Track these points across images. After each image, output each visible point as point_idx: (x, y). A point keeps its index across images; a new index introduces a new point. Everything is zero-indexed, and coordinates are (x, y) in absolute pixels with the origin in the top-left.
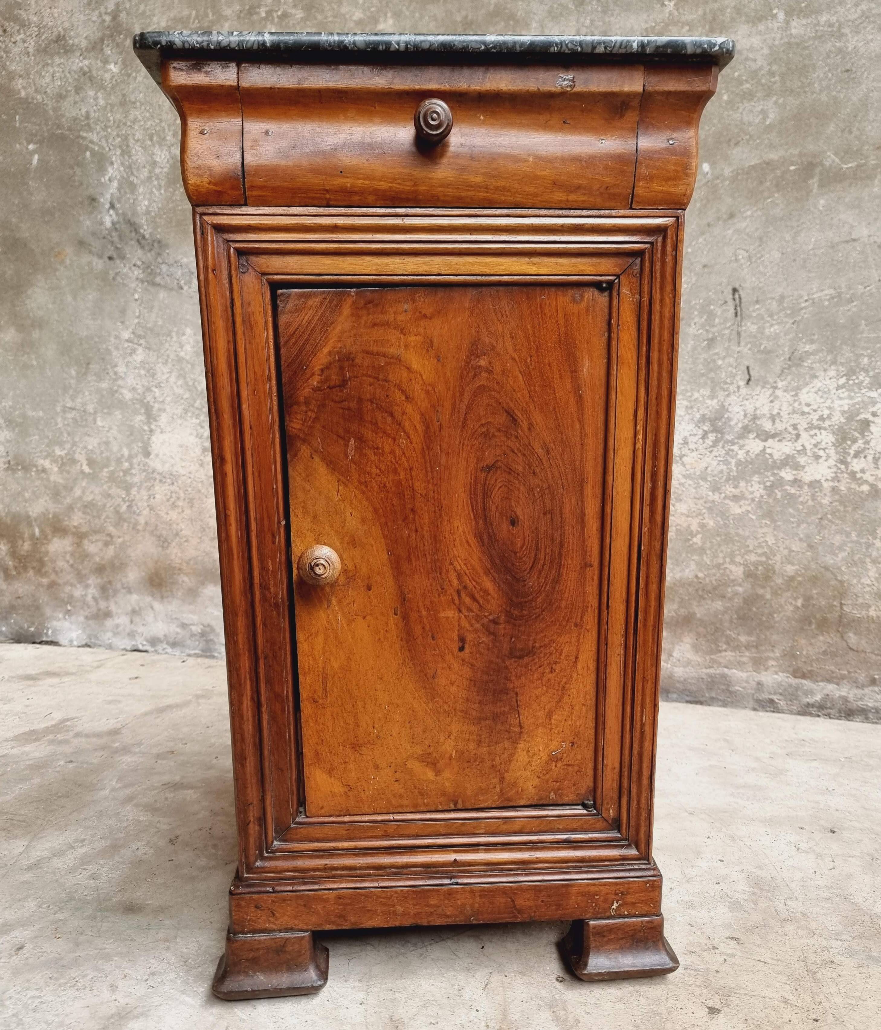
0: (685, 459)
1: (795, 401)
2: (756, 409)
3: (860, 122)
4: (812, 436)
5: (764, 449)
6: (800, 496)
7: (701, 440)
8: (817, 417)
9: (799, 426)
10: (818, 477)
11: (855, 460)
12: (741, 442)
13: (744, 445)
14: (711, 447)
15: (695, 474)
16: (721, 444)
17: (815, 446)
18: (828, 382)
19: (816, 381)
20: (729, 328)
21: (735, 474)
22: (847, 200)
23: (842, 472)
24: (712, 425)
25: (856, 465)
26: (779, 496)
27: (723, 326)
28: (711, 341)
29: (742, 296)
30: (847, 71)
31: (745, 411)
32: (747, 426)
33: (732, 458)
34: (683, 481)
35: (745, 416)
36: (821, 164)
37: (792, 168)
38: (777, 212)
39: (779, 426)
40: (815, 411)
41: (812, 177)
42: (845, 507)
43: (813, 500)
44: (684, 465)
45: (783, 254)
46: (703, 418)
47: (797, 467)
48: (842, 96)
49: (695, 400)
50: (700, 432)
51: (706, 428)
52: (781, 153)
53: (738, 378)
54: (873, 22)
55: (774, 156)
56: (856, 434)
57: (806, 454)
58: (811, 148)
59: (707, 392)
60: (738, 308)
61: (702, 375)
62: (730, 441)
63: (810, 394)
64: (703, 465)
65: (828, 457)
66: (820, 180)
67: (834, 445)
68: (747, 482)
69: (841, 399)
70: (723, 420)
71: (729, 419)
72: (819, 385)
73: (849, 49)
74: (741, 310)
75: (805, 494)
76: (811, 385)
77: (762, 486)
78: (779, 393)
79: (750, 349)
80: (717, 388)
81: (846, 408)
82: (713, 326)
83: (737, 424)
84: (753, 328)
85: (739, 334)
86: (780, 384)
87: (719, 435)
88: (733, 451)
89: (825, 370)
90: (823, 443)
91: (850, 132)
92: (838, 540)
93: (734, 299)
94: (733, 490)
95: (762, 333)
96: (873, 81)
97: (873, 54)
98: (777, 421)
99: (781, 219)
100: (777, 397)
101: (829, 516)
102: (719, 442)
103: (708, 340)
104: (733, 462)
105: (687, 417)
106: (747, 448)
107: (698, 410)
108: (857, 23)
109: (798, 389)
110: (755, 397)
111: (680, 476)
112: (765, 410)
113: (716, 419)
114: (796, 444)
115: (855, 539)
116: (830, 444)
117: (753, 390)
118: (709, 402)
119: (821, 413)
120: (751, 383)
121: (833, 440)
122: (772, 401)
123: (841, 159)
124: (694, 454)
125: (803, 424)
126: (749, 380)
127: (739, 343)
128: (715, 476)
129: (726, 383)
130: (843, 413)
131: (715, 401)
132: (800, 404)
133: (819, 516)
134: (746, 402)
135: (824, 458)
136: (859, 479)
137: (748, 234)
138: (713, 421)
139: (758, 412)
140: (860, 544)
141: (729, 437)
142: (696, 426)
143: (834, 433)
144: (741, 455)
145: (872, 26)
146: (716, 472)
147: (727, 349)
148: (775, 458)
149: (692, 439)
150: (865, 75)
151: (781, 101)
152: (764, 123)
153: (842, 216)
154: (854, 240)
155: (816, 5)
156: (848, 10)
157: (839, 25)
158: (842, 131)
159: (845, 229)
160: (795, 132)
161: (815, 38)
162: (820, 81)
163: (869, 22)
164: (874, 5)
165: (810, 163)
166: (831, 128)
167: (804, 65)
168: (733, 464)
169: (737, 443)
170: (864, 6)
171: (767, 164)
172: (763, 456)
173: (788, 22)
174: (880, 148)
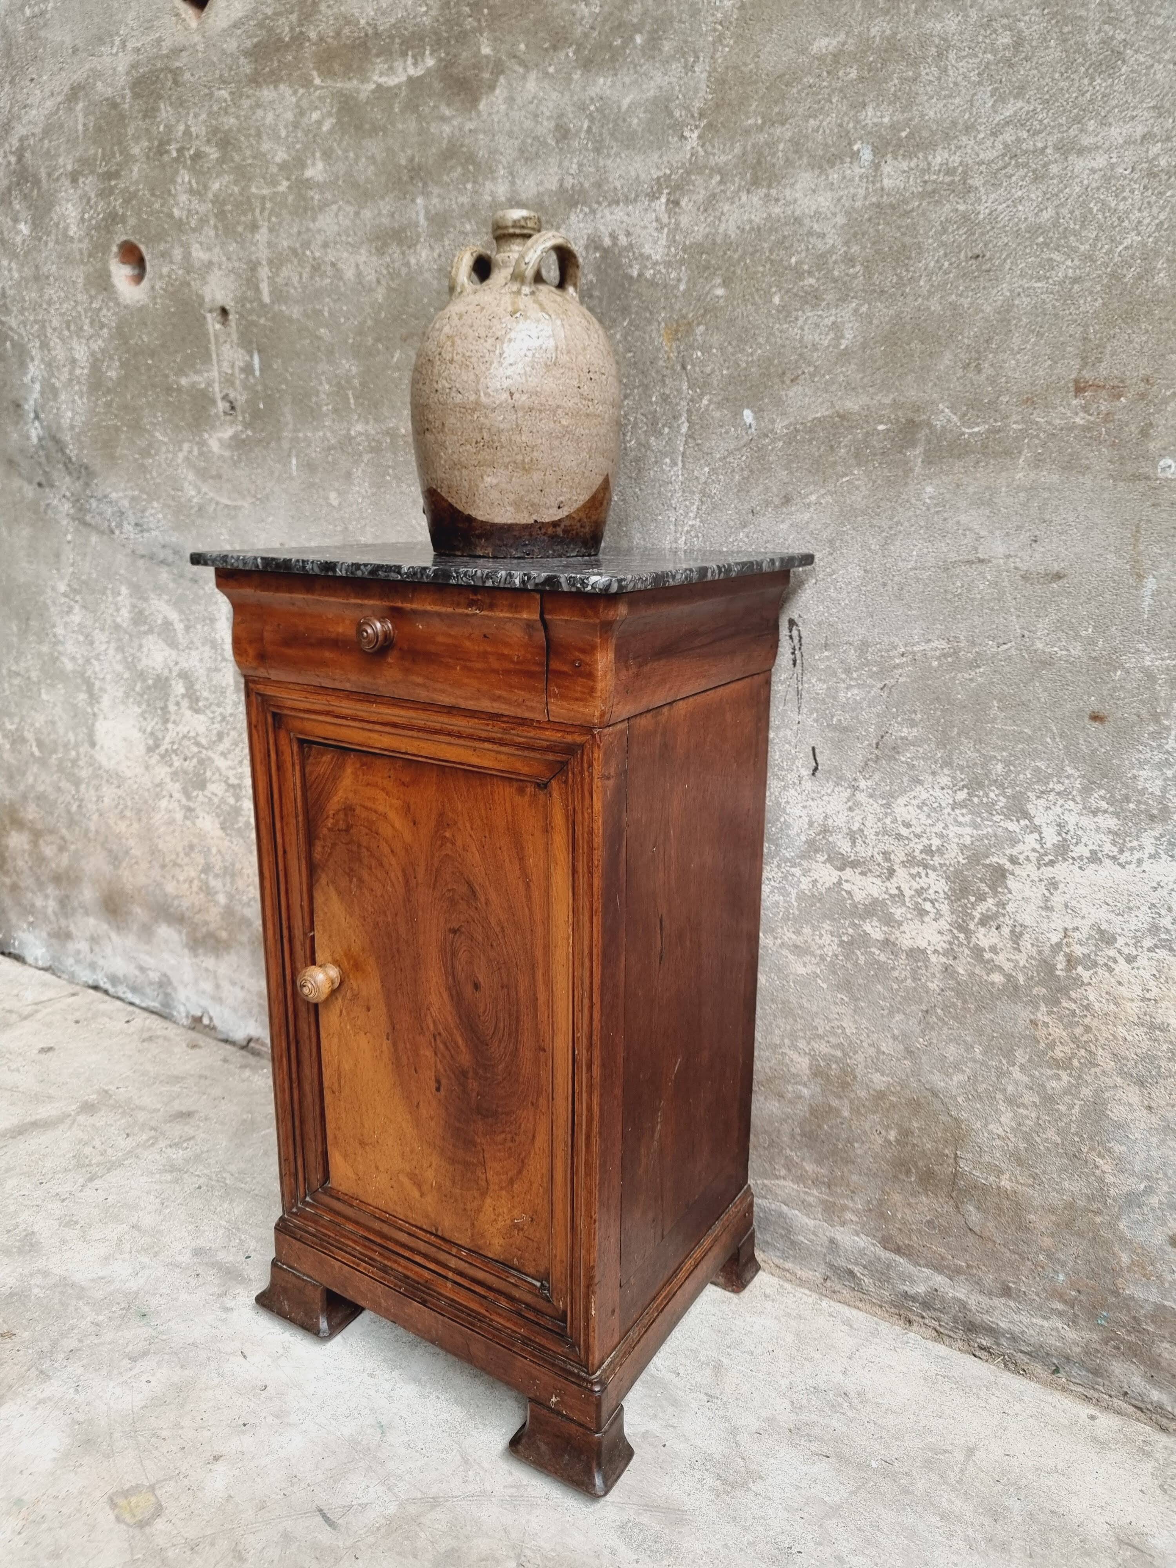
1: (886, 814)
2: (826, 817)
3: (995, 352)
4: (913, 877)
5: (839, 883)
6: (893, 968)
8: (920, 847)
9: (892, 857)
10: (923, 944)
11: (982, 930)
12: (806, 863)
13: (810, 870)
16: (775, 862)
17: (919, 892)
18: (938, 793)
19: (919, 788)
20: (783, 682)
21: (797, 912)
22: (971, 490)
23: (961, 945)
25: (985, 938)
26: (862, 962)
29: (803, 634)
30: (977, 257)
31: (809, 817)
32: (814, 840)
33: (792, 886)
35: (811, 824)
36: (929, 425)
37: (881, 427)
38: (858, 499)
39: (863, 851)
40: (918, 836)
41: (913, 444)
42: (965, 1002)
43: (914, 979)
45: (866, 571)
47: (889, 920)
48: (966, 302)
52: (865, 400)
53: (799, 763)
54: (1026, 165)
55: (852, 405)
56: (983, 887)
57: (904, 904)
58: (913, 394)
60: (795, 654)
62: (789, 860)
63: (910, 808)
65: (939, 916)
66: (927, 451)
67: (948, 897)
68: (814, 928)
69: (960, 824)
70: (778, 825)
71: (789, 826)
72: (924, 796)
73: (982, 217)
74: (802, 656)
75: (901, 968)
76: (913, 794)
77: (836, 940)
78: (861, 797)
79: (816, 721)
81: (968, 841)
83: (798, 835)
84: (821, 688)
85: (801, 693)
86: (863, 784)
87: (773, 848)
88: (793, 875)
89: (934, 773)
90: (931, 891)
91: (979, 370)
92: (952, 1051)
93: (791, 637)
94: (794, 936)
95: (835, 698)
96: (1022, 276)
97: (1023, 226)
98: (859, 841)
99: (864, 513)
100: (858, 804)
101: (939, 1011)
102: (772, 858)
104: (794, 892)
106: (814, 875)
108: (996, 166)
109: (892, 795)
110: (826, 798)
112: (841, 821)
114: (888, 884)
115: (979, 1057)
116: (942, 895)
117: (822, 786)
119: (926, 842)
120: (818, 774)
121: (946, 889)
122: (851, 809)
123: (963, 418)
125: (899, 856)
126: (816, 769)
127: (802, 708)
129: (781, 768)
130: (963, 848)
132: (895, 821)
133: (924, 1008)
134: (812, 804)
135: (932, 915)
136: (988, 962)
137: (812, 533)
139: (830, 822)
140: (987, 1067)
141: (787, 853)
143: (948, 878)
144: (805, 884)
145: (1022, 172)
147: (781, 717)
148: (857, 899)
150: (1008, 266)
151: (864, 309)
152: (837, 346)
153: (963, 518)
154: (982, 561)
155: (925, 134)
156: (980, 143)
157: (965, 173)
158: (966, 367)
159: (969, 539)
160: (887, 364)
161: (922, 195)
162: (930, 275)
163: (1017, 166)
164: (1025, 135)
165: (911, 421)
166: (947, 359)
167: (904, 246)
168: (794, 896)
169: (800, 865)
170: (1008, 136)
171: (842, 417)
172: (838, 893)
173: (877, 167)
174: (1030, 402)
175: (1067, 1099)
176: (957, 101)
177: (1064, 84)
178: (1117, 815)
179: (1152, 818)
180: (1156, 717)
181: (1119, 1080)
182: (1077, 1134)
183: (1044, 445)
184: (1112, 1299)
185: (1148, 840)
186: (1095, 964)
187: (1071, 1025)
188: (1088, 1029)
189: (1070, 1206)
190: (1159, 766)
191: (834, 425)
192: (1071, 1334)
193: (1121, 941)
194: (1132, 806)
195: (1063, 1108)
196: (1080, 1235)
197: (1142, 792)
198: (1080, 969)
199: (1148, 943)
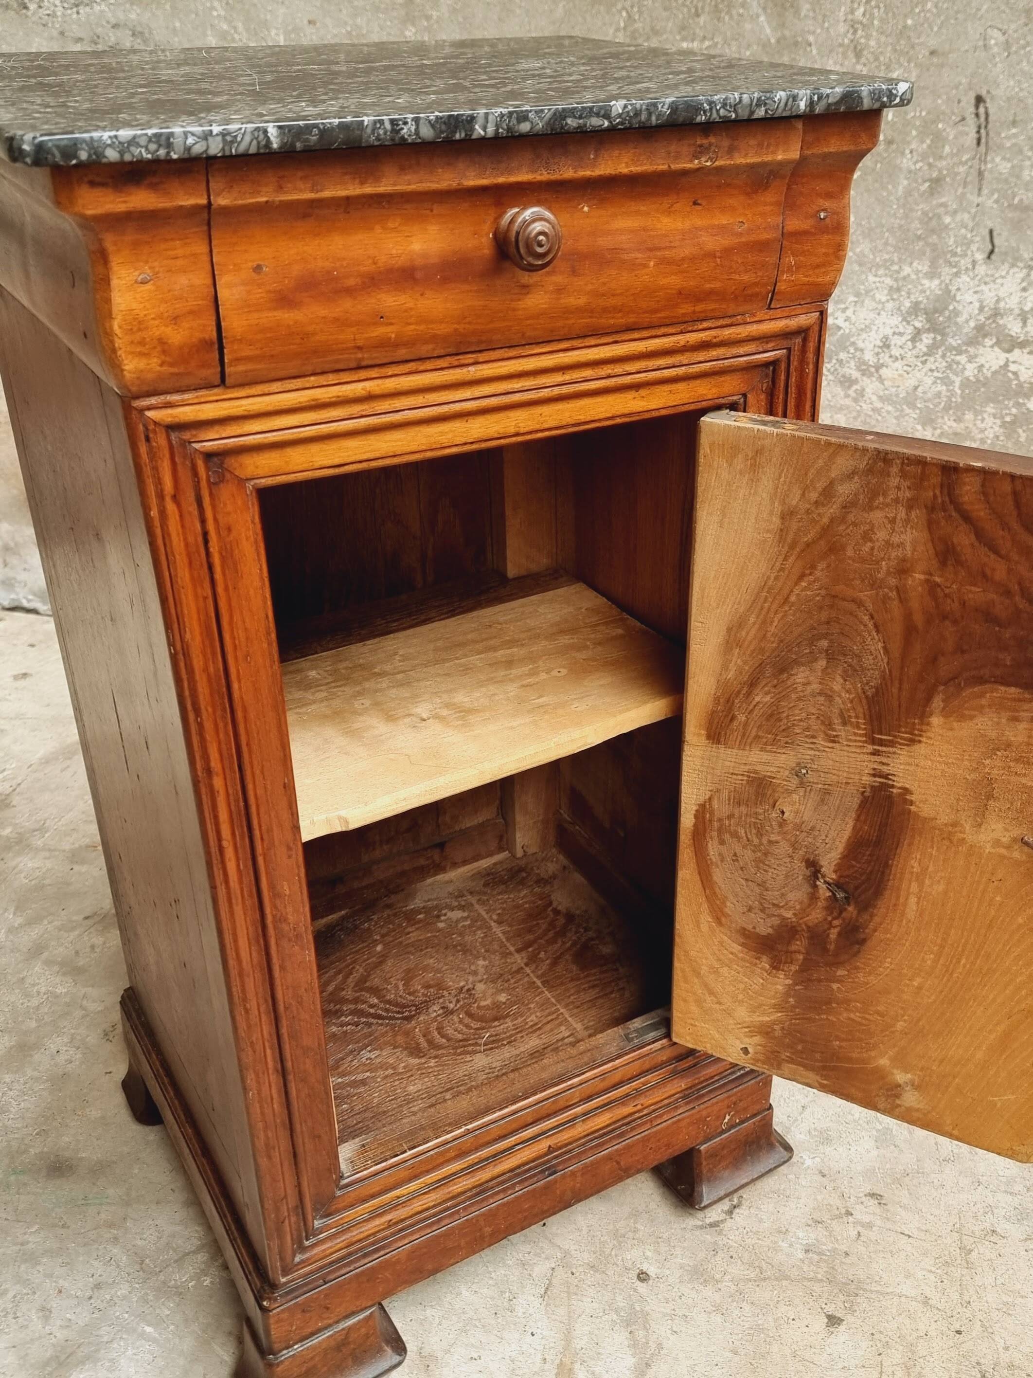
0: (884, 371)
2: (998, 301)
5: (1006, 365)
7: (909, 343)
12: (972, 350)
13: (976, 356)
14: (925, 354)
15: (897, 395)
16: (940, 352)
20: (966, 162)
21: (959, 400)
24: (928, 320)
27: (955, 159)
28: (936, 183)
29: (991, 111)
31: (981, 301)
32: (984, 325)
33: (957, 376)
34: (879, 405)
35: (981, 309)
39: (1032, 330)
44: (881, 380)
46: (916, 308)
49: (904, 278)
50: (910, 330)
51: (918, 325)
53: (974, 247)
59: (924, 267)
60: (983, 131)
61: (919, 238)
62: (954, 348)
64: (911, 382)
68: (976, 413)
70: (947, 313)
71: (957, 313)
74: (987, 134)
77: (998, 422)
79: (997, 201)
80: (941, 261)
82: (941, 158)
83: (967, 321)
84: (1004, 167)
85: (980, 174)
87: (939, 338)
88: (958, 363)
93: (978, 115)
94: (954, 425)
95: (1018, 177)
98: (1030, 321)
100: (1032, 283)
102: (937, 348)
103: (930, 180)
104: (957, 380)
105: (890, 305)
106: (981, 360)
107: (909, 293)
110: (999, 281)
111: (874, 398)
112: (1013, 303)
113: (936, 311)
117: (997, 269)
118: (926, 282)
120: (993, 257)
122: (1024, 290)
124: (898, 364)
126: (992, 252)
127: (980, 190)
128: (929, 400)
129: (955, 254)
131: (936, 282)
134: (983, 287)
138: (930, 314)
139: (1002, 305)
141: (953, 342)
142: (904, 319)
144: (970, 371)
146: (929, 395)
147: (961, 198)
148: (1022, 379)
149: (896, 341)
168: (957, 384)
169: (966, 351)
172: (1005, 375)
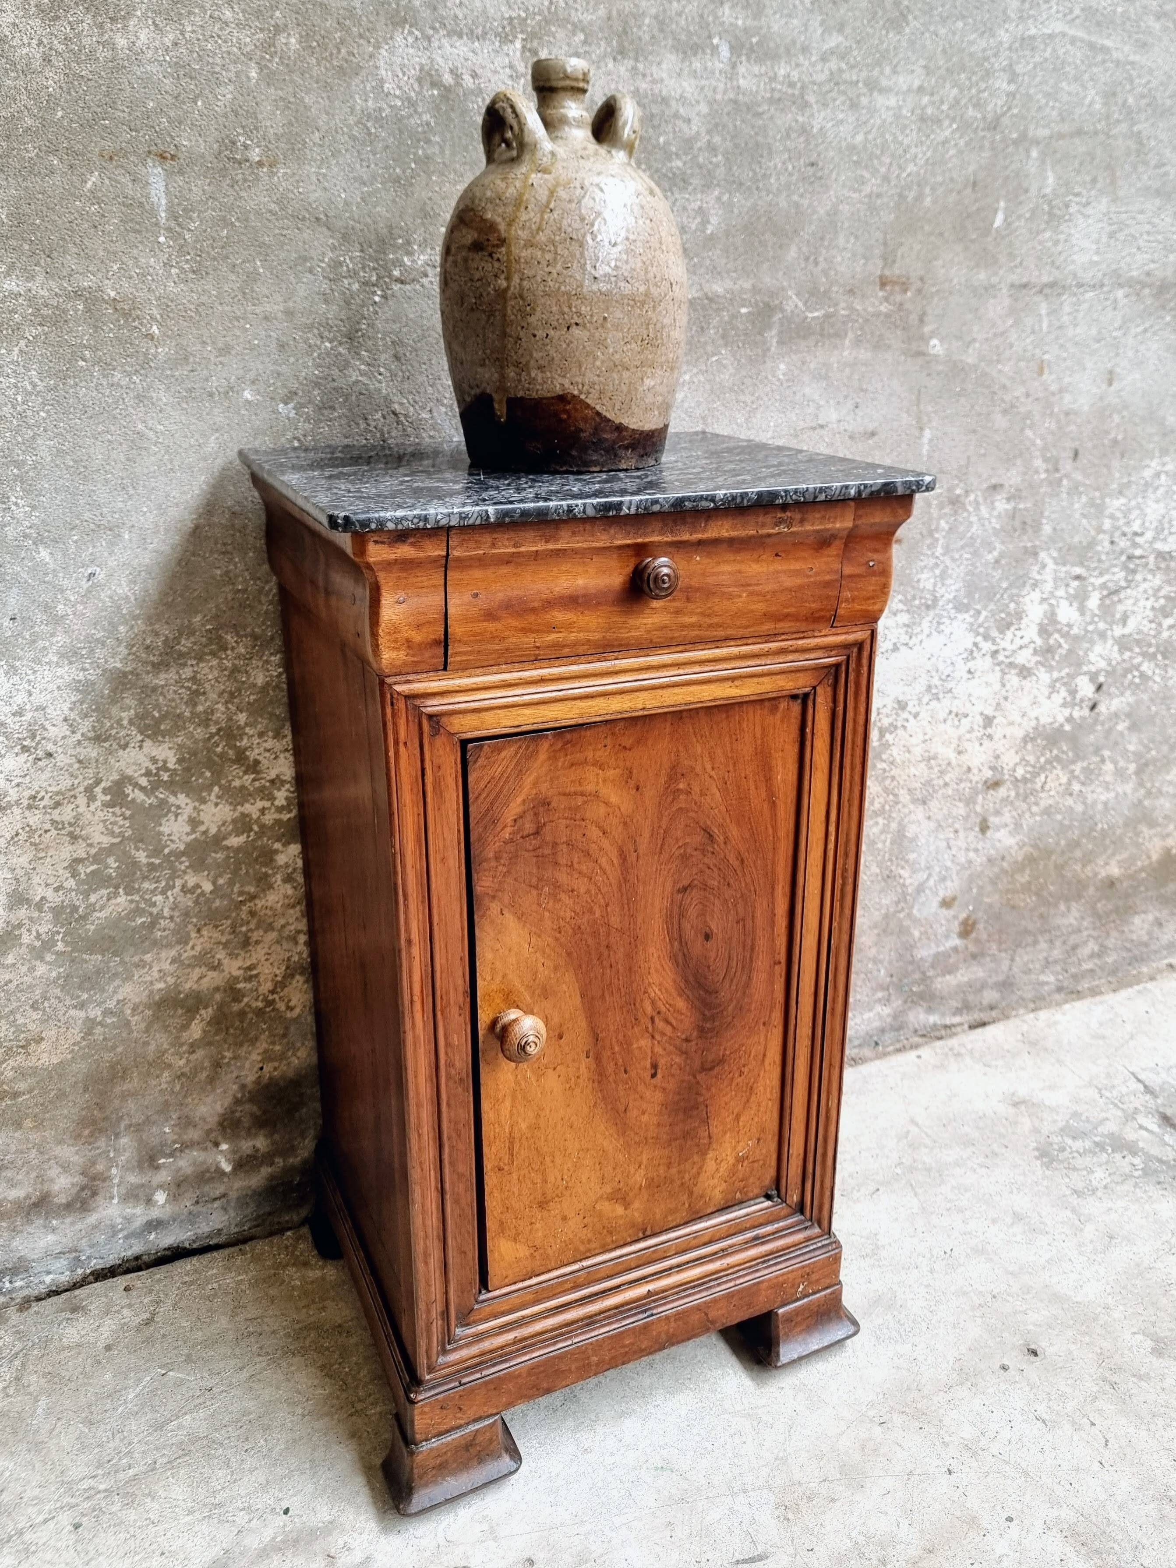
3: (827, 248)
22: (812, 366)
30: (812, 165)
36: (782, 310)
37: (744, 310)
38: (726, 377)
41: (769, 327)
48: (805, 202)
52: (729, 284)
54: (844, 93)
55: (718, 288)
58: (767, 281)
66: (780, 333)
73: (815, 130)
91: (816, 263)
96: (844, 186)
97: (844, 144)
99: (731, 390)
108: (824, 89)
123: (805, 303)
137: (686, 412)
145: (842, 98)
150: (834, 176)
151: (725, 198)
152: (704, 231)
153: (807, 390)
154: (822, 427)
155: (772, 45)
156: (813, 65)
157: (802, 88)
158: (807, 259)
159: (811, 410)
160: (746, 252)
161: (771, 101)
162: (778, 174)
163: (839, 92)
164: (844, 66)
165: (767, 305)
166: (793, 252)
167: (757, 144)
170: (833, 64)
171: (711, 300)
173: (734, 66)
174: (851, 292)
175: (883, 837)
176: (795, 21)
177: (869, 30)
178: (908, 611)
179: (928, 607)
180: (931, 533)
181: (912, 807)
182: (891, 860)
183: (861, 329)
184: (910, 968)
185: (925, 624)
186: (896, 728)
187: (884, 779)
188: (893, 778)
189: (886, 916)
190: (932, 569)
191: (704, 308)
192: (886, 1011)
193: (910, 704)
194: (917, 602)
195: (880, 845)
196: (892, 934)
197: (922, 591)
198: (888, 737)
199: (925, 700)
